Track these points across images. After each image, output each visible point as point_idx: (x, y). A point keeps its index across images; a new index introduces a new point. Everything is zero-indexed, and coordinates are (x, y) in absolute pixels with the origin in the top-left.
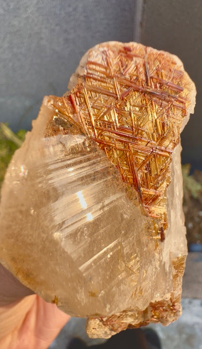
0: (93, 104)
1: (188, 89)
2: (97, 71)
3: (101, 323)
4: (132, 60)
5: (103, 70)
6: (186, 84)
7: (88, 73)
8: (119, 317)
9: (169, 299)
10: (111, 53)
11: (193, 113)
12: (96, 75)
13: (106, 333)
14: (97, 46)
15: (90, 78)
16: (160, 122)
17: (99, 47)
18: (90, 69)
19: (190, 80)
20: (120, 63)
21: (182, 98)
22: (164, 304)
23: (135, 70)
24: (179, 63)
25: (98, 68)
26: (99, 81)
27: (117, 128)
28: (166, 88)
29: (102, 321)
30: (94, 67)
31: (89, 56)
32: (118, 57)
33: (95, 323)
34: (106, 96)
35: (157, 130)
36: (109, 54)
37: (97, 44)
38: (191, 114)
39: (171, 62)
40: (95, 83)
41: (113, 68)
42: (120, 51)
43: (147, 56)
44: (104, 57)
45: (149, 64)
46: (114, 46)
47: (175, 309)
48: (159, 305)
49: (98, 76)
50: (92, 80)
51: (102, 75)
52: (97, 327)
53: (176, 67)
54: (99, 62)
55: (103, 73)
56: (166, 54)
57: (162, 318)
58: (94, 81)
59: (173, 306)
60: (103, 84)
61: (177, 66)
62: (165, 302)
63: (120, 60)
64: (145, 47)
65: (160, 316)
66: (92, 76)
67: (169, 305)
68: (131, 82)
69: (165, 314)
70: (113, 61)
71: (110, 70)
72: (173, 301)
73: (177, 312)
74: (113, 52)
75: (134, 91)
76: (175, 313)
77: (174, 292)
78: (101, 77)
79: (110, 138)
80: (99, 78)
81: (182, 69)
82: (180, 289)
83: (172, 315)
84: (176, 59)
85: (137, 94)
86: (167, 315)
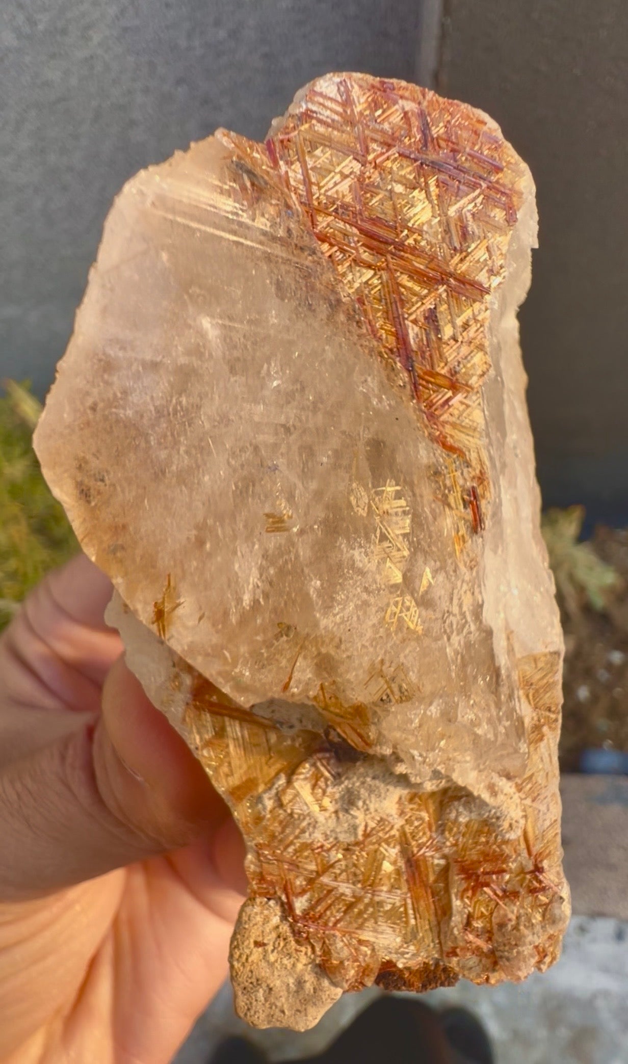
0: (315, 162)
1: (513, 171)
2: (326, 108)
3: (285, 928)
4: (395, 103)
5: (340, 109)
6: (509, 163)
7: (307, 110)
8: (350, 906)
9: (520, 832)
10: (356, 87)
11: (537, 246)
12: (323, 115)
13: (300, 983)
14: (328, 76)
15: (311, 118)
16: (456, 225)
17: (334, 76)
18: (313, 102)
19: (517, 157)
20: (373, 105)
21: (504, 186)
22: (505, 859)
23: (402, 119)
24: (492, 125)
25: (328, 104)
26: (328, 125)
27: (362, 220)
28: (466, 159)
29: (287, 910)
30: (321, 100)
31: (314, 85)
32: (368, 94)
33: (266, 920)
34: (340, 154)
35: (451, 238)
36: (352, 86)
37: (329, 72)
38: (533, 250)
39: (475, 120)
40: (320, 128)
41: (358, 109)
42: (373, 87)
43: (425, 104)
44: (342, 89)
45: (430, 115)
46: (362, 79)
47: (544, 889)
48: (487, 867)
49: (327, 117)
50: (314, 122)
51: (336, 117)
52: (270, 938)
53: (485, 128)
54: (332, 95)
55: (337, 113)
56: (465, 107)
57: (502, 925)
58: (319, 125)
59: (538, 869)
60: (336, 133)
61: (489, 129)
62: (507, 850)
63: (373, 100)
64: (422, 88)
65: (495, 920)
66: (315, 115)
67: (522, 871)
68: (393, 139)
69: (512, 911)
70: (358, 98)
71: (352, 110)
72: (535, 850)
73: (551, 902)
74: (360, 87)
75: (400, 155)
76: (547, 905)
77: (535, 805)
78: (333, 120)
79: (345, 235)
80: (329, 121)
81: (499, 134)
82: (554, 795)
83: (537, 918)
84: (485, 117)
85: (405, 162)
86: (518, 918)
